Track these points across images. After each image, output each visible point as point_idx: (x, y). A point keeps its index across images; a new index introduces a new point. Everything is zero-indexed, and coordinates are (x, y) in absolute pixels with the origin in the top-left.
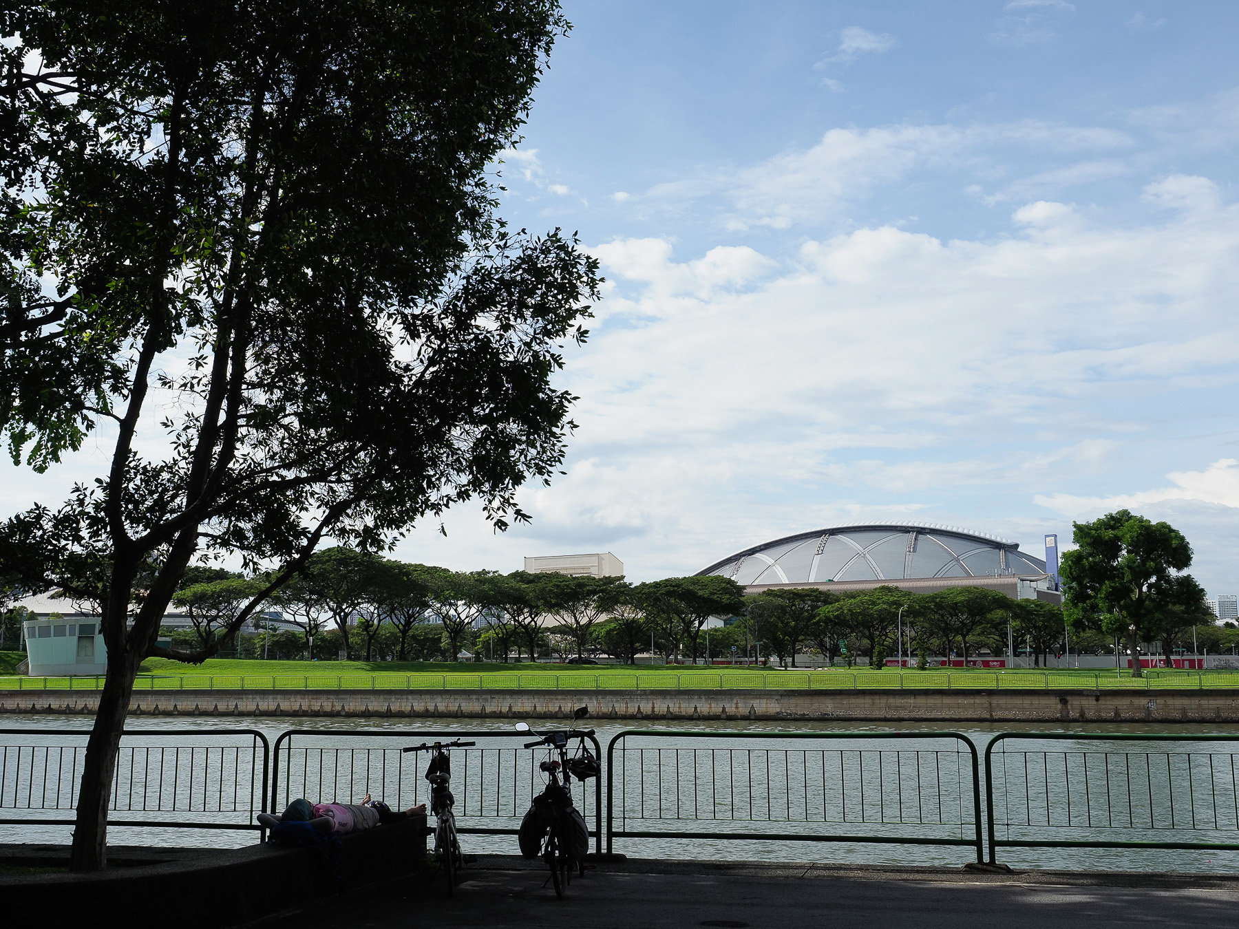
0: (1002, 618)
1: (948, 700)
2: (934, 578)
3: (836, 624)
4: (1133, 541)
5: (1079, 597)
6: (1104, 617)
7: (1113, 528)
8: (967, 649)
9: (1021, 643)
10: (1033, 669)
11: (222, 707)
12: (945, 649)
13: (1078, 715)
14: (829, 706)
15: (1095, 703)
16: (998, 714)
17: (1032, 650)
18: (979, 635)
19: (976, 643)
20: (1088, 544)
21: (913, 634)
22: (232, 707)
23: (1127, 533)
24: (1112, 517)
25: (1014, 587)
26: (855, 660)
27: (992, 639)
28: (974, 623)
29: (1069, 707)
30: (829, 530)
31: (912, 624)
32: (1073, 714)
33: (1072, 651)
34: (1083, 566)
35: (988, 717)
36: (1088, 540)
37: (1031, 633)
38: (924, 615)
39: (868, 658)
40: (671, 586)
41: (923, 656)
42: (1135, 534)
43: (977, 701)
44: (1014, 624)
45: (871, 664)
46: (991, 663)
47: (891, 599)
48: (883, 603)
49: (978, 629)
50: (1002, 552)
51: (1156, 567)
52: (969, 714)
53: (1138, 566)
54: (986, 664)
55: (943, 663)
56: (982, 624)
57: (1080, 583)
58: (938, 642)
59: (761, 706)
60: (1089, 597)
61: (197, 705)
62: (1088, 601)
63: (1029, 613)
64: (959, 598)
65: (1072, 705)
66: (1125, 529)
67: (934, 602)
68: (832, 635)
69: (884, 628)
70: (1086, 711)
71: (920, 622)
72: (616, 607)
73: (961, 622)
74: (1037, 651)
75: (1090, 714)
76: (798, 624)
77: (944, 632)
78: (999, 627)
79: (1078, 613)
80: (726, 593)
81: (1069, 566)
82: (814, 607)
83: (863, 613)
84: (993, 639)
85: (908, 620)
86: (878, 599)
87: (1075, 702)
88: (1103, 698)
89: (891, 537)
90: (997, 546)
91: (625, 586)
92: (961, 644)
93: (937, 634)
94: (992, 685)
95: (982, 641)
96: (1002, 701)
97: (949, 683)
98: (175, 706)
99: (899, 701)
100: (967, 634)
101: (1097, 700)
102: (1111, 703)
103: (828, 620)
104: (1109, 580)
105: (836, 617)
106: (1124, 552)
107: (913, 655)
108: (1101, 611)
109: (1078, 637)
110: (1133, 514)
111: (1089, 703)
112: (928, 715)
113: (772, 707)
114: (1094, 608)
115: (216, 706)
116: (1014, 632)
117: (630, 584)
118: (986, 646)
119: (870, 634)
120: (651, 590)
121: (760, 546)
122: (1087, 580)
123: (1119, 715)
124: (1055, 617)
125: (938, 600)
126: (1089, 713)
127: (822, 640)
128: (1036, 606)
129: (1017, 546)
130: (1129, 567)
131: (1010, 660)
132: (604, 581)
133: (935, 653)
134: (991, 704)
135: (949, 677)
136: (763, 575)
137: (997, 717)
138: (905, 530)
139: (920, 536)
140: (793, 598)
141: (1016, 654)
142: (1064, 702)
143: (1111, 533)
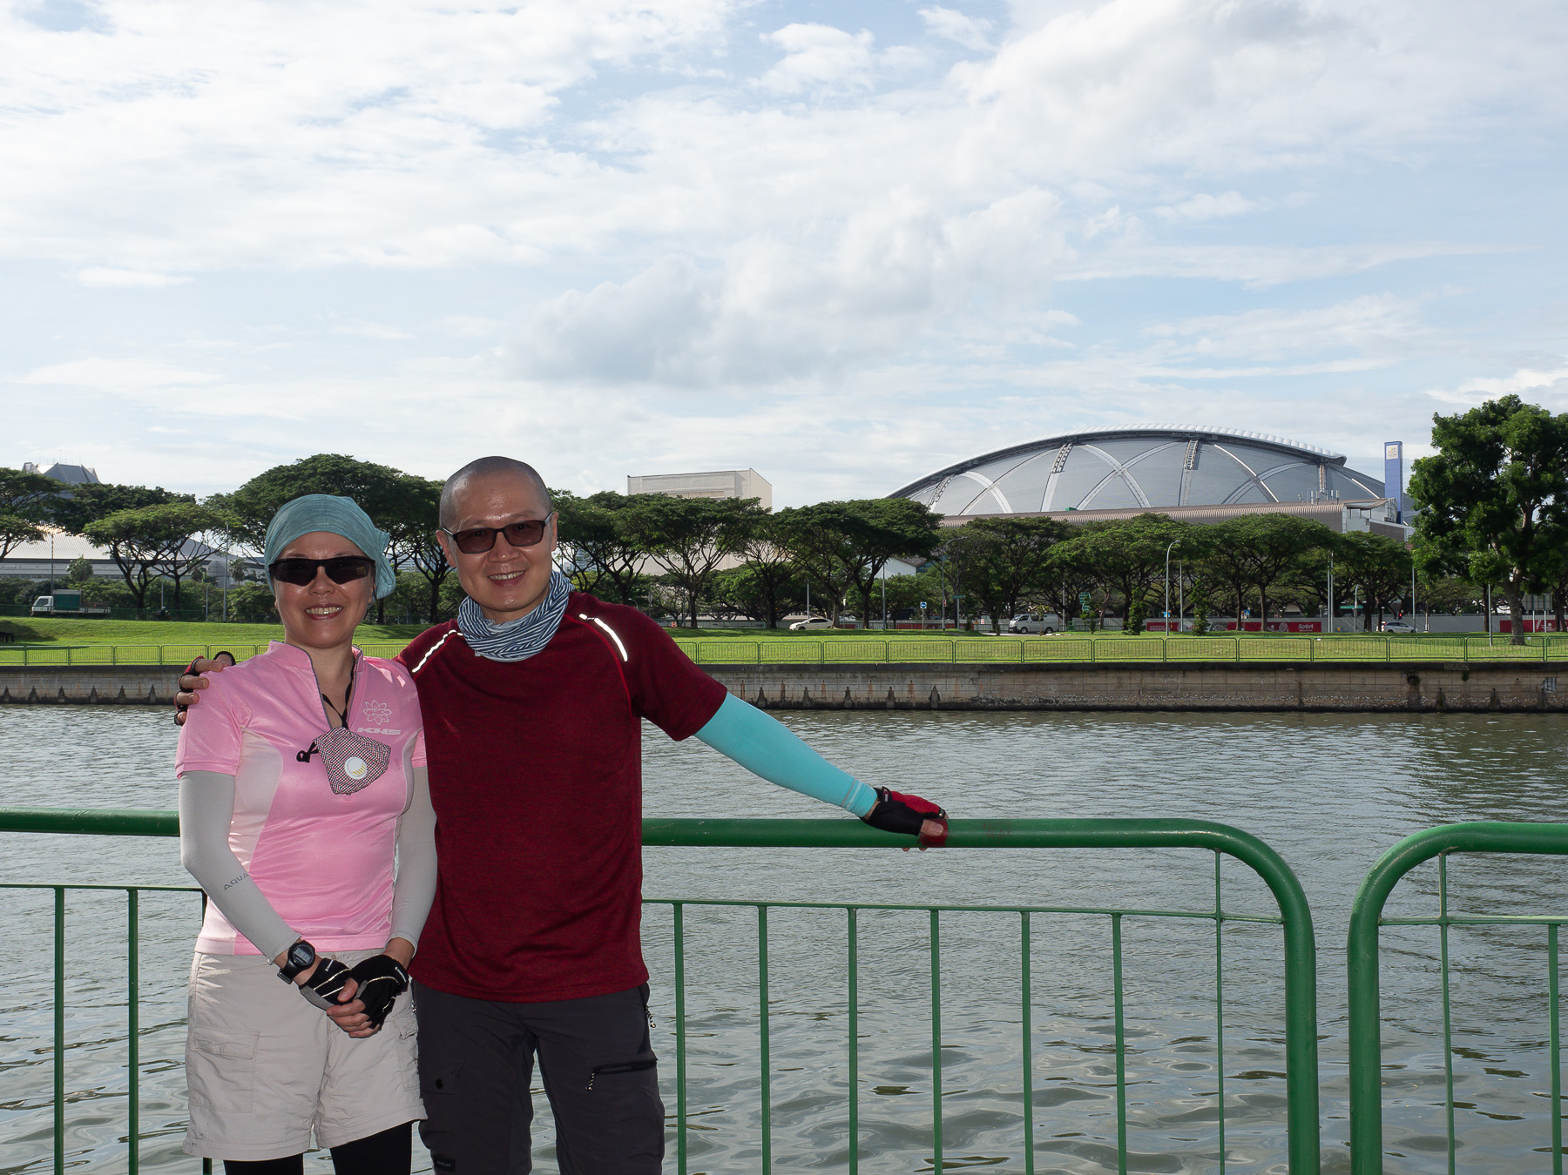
0: (1319, 561)
1: (1235, 679)
2: (1223, 505)
3: (1077, 569)
4: (1522, 442)
5: (1438, 526)
6: (1474, 556)
7: (1494, 422)
8: (1267, 606)
9: (1345, 597)
10: (1361, 634)
11: (131, 691)
12: (1234, 606)
13: (1434, 701)
14: (1051, 688)
15: (1462, 682)
16: (1311, 700)
17: (1361, 607)
18: (1284, 585)
19: (1280, 598)
20: (1454, 447)
21: (1188, 585)
22: (146, 692)
23: (1512, 429)
24: (1492, 406)
25: (1338, 515)
26: (1102, 622)
27: (1302, 592)
28: (1278, 568)
29: (1421, 689)
30: (1072, 437)
31: (1188, 570)
32: (1428, 699)
33: (1421, 608)
34: (1446, 480)
35: (1296, 704)
36: (1455, 441)
37: (1361, 582)
38: (1206, 555)
39: (1122, 619)
40: (828, 512)
41: (1202, 615)
42: (1526, 432)
43: (1280, 680)
44: (1337, 568)
45: (1125, 628)
46: (1300, 627)
47: (1157, 532)
48: (1145, 537)
49: (1285, 577)
50: (1321, 470)
51: (1554, 482)
52: (1268, 700)
53: (1529, 480)
54: (1294, 628)
55: (1231, 626)
56: (1290, 569)
57: (1439, 506)
58: (1225, 596)
59: (949, 689)
60: (1451, 526)
61: (94, 689)
62: (1449, 534)
63: (1361, 551)
64: (1259, 532)
65: (1425, 686)
66: (1511, 424)
67: (1221, 536)
68: (1070, 586)
69: (1144, 576)
70: (1447, 695)
71: (1199, 566)
72: (749, 545)
73: (1259, 566)
74: (1368, 611)
75: (1453, 700)
76: (1018, 568)
77: (1233, 581)
78: (1314, 574)
79: (1434, 550)
80: (911, 523)
81: (1426, 481)
82: (1043, 545)
83: (1115, 552)
84: (1306, 592)
85: (1181, 563)
86: (1137, 531)
87: (1430, 681)
88: (1474, 675)
89: (1162, 447)
90: (1315, 459)
91: (760, 512)
92: (1258, 599)
93: (1223, 584)
94: (1303, 656)
95: (1288, 595)
96: (1317, 679)
97: (1238, 653)
98: (61, 690)
99: (1160, 680)
100: (1267, 584)
101: (1465, 678)
102: (1486, 682)
103: (1063, 564)
104: (1483, 500)
105: (1075, 558)
106: (1507, 460)
107: (1187, 615)
108: (1471, 549)
109: (1433, 587)
110: (1524, 401)
111: (1453, 683)
112: (1204, 702)
113: (964, 690)
114: (1458, 543)
115: (122, 691)
116: (1336, 581)
117: (769, 510)
118: (1294, 601)
119: (1125, 585)
120: (799, 518)
121: (972, 461)
122: (1451, 500)
123: (1498, 702)
124: (1399, 558)
125: (1226, 535)
126: (1451, 698)
127: (1055, 593)
128: (1372, 542)
129: (1342, 460)
130: (1515, 482)
131: (1330, 620)
132: (730, 504)
133: (1220, 612)
134: (1300, 685)
135: (1238, 644)
136: (975, 503)
137: (1309, 705)
138: (1183, 437)
139: (1205, 447)
140: (1012, 531)
141: (1338, 613)
142: (1414, 681)
143: (1488, 430)
